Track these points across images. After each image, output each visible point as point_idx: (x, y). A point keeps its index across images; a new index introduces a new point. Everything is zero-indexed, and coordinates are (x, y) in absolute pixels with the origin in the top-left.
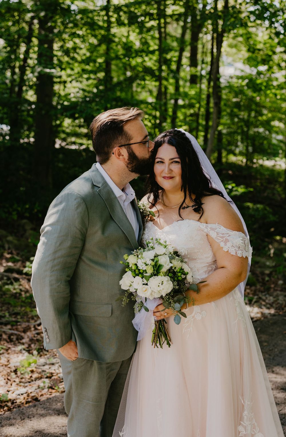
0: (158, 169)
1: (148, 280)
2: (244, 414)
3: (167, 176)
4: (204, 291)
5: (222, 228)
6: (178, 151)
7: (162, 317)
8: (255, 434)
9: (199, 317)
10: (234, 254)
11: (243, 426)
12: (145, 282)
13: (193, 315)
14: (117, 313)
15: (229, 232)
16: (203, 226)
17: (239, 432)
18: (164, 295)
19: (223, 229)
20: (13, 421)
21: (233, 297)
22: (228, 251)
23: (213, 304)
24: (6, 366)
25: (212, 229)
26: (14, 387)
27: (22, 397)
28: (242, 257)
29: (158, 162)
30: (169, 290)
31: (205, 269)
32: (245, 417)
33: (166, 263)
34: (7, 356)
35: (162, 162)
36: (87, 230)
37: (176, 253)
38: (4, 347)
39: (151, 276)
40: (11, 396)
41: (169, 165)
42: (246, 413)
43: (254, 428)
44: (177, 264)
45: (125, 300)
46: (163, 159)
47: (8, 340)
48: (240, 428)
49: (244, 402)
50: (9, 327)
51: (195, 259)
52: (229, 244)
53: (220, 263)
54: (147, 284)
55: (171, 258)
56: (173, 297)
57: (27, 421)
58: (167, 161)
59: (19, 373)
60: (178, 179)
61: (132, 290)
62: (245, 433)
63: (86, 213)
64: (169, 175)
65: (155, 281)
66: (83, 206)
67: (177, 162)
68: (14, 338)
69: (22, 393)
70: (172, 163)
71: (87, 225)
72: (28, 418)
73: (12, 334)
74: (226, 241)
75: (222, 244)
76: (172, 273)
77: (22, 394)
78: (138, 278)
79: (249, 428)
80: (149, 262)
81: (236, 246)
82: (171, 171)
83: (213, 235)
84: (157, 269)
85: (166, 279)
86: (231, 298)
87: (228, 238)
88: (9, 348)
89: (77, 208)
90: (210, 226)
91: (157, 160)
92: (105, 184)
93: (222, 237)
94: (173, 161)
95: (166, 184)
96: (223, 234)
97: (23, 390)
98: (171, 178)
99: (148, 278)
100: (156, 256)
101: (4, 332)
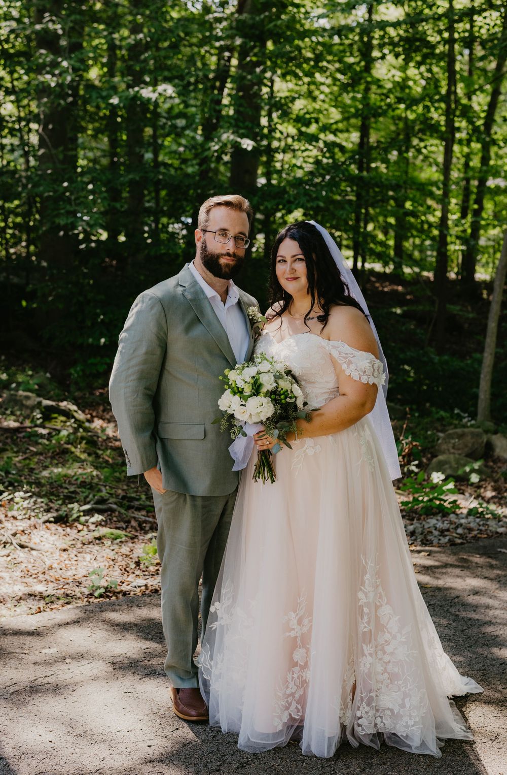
0: (280, 269)
1: (246, 401)
2: (365, 578)
3: (289, 276)
4: (317, 421)
5: (346, 346)
6: (302, 247)
7: (265, 448)
8: (381, 605)
9: (310, 452)
10: (358, 379)
11: (364, 592)
12: (244, 403)
13: (304, 449)
14: (211, 435)
15: (354, 352)
16: (324, 343)
17: (359, 600)
18: (264, 420)
19: (347, 349)
20: (118, 607)
21: (359, 433)
22: (350, 376)
23: (330, 438)
24: (127, 556)
25: (334, 347)
26: (131, 578)
27: (138, 590)
28: (368, 383)
29: (279, 261)
30: (270, 415)
31: (326, 396)
32: (367, 582)
33: (268, 383)
34: (131, 545)
35: (285, 261)
36: (166, 335)
37: (289, 373)
38: (130, 535)
39: (250, 396)
40: (124, 588)
41: (291, 264)
42: (367, 576)
43: (380, 597)
44: (285, 384)
45: (224, 424)
46: (285, 257)
47: (138, 529)
48: (360, 595)
49: (366, 562)
50: (144, 513)
51: (314, 383)
52: (352, 367)
53: (342, 390)
54: (245, 406)
55: (278, 377)
56: (276, 423)
57: (135, 608)
58: (289, 259)
59: (142, 566)
60: (303, 280)
61: (230, 411)
62: (365, 601)
63: (163, 314)
64: (292, 276)
65: (254, 402)
66: (158, 307)
67: (301, 259)
68: (148, 527)
69: (139, 585)
70: (295, 261)
71: (165, 329)
72: (138, 606)
73: (145, 522)
74: (350, 363)
75: (344, 366)
76: (275, 395)
77: (139, 587)
78: (237, 397)
79: (371, 595)
80: (249, 380)
81: (361, 369)
82: (293, 271)
83: (335, 354)
84: (257, 388)
85: (266, 401)
86: (356, 434)
87: (352, 359)
88: (136, 536)
89: (152, 308)
90: (331, 343)
91: (278, 259)
92: (195, 283)
93: (345, 358)
94: (295, 259)
95: (289, 287)
96: (346, 354)
97: (141, 582)
98: (296, 279)
99: (246, 398)
100: (259, 373)
101: (134, 518)
